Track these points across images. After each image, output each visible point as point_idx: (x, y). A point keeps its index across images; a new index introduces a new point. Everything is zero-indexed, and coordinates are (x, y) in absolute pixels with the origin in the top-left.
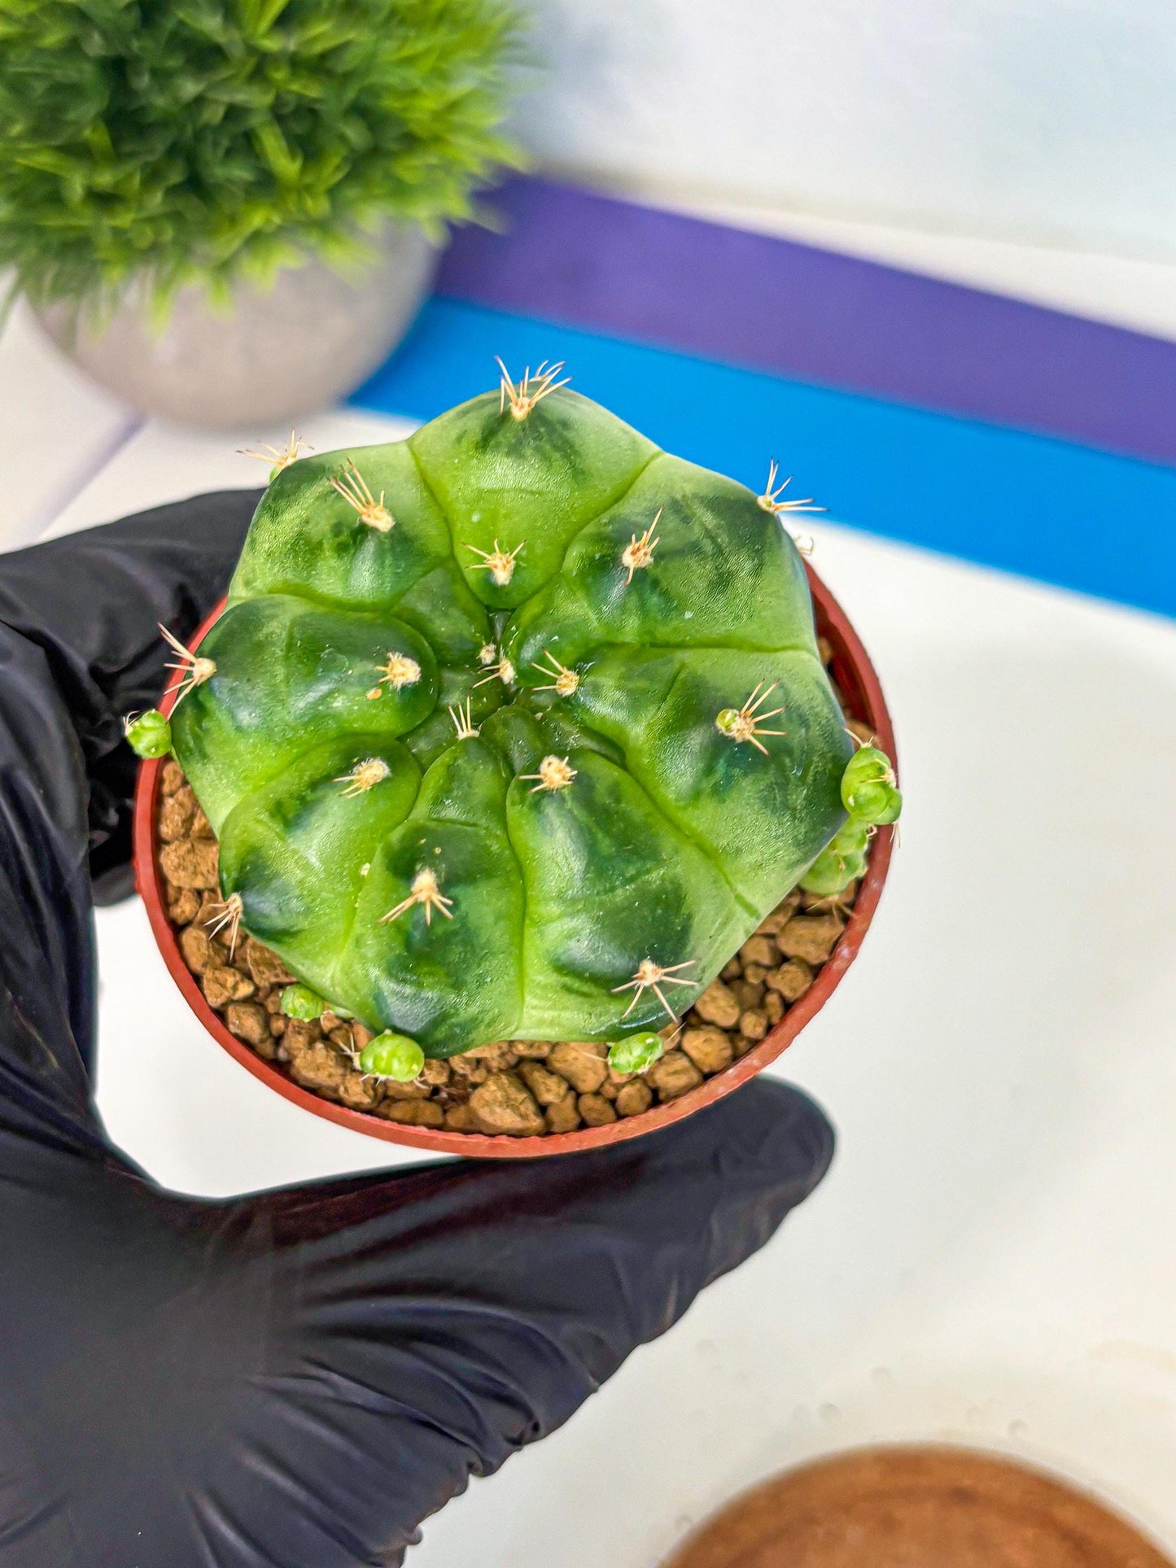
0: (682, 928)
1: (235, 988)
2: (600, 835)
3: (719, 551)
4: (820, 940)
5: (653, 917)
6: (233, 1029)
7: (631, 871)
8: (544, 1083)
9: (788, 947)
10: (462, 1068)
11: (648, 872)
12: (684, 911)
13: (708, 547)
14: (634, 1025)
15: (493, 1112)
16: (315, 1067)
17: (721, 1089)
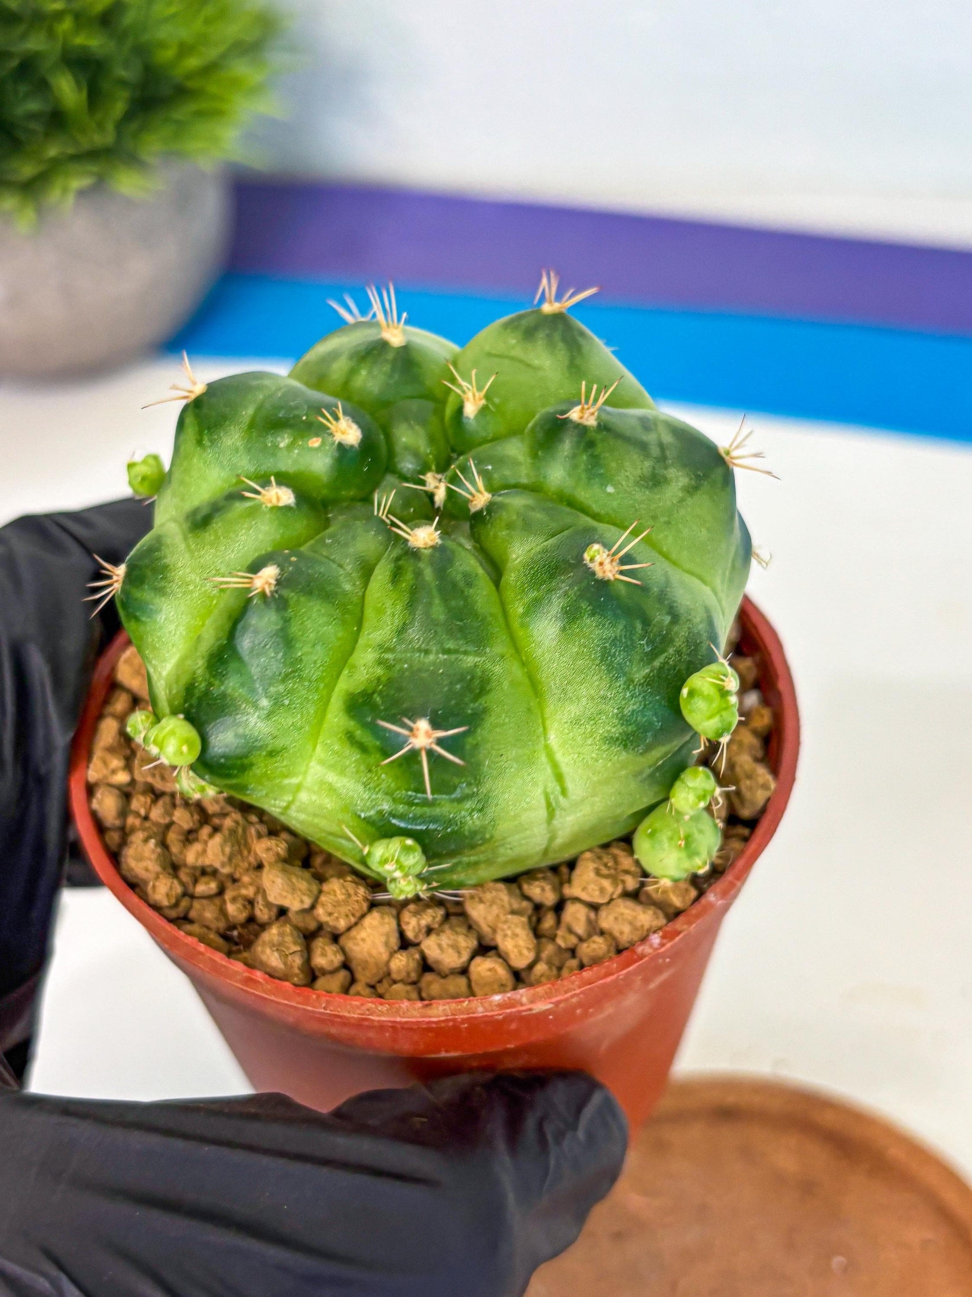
0: (472, 714)
1: (114, 772)
2: (437, 601)
3: (662, 459)
4: (639, 924)
5: (450, 690)
6: (95, 805)
7: (450, 645)
8: (323, 949)
9: (606, 921)
10: (261, 910)
11: (465, 653)
12: (483, 701)
13: (655, 451)
14: (402, 825)
15: (263, 952)
16: (140, 859)
17: (480, 1009)
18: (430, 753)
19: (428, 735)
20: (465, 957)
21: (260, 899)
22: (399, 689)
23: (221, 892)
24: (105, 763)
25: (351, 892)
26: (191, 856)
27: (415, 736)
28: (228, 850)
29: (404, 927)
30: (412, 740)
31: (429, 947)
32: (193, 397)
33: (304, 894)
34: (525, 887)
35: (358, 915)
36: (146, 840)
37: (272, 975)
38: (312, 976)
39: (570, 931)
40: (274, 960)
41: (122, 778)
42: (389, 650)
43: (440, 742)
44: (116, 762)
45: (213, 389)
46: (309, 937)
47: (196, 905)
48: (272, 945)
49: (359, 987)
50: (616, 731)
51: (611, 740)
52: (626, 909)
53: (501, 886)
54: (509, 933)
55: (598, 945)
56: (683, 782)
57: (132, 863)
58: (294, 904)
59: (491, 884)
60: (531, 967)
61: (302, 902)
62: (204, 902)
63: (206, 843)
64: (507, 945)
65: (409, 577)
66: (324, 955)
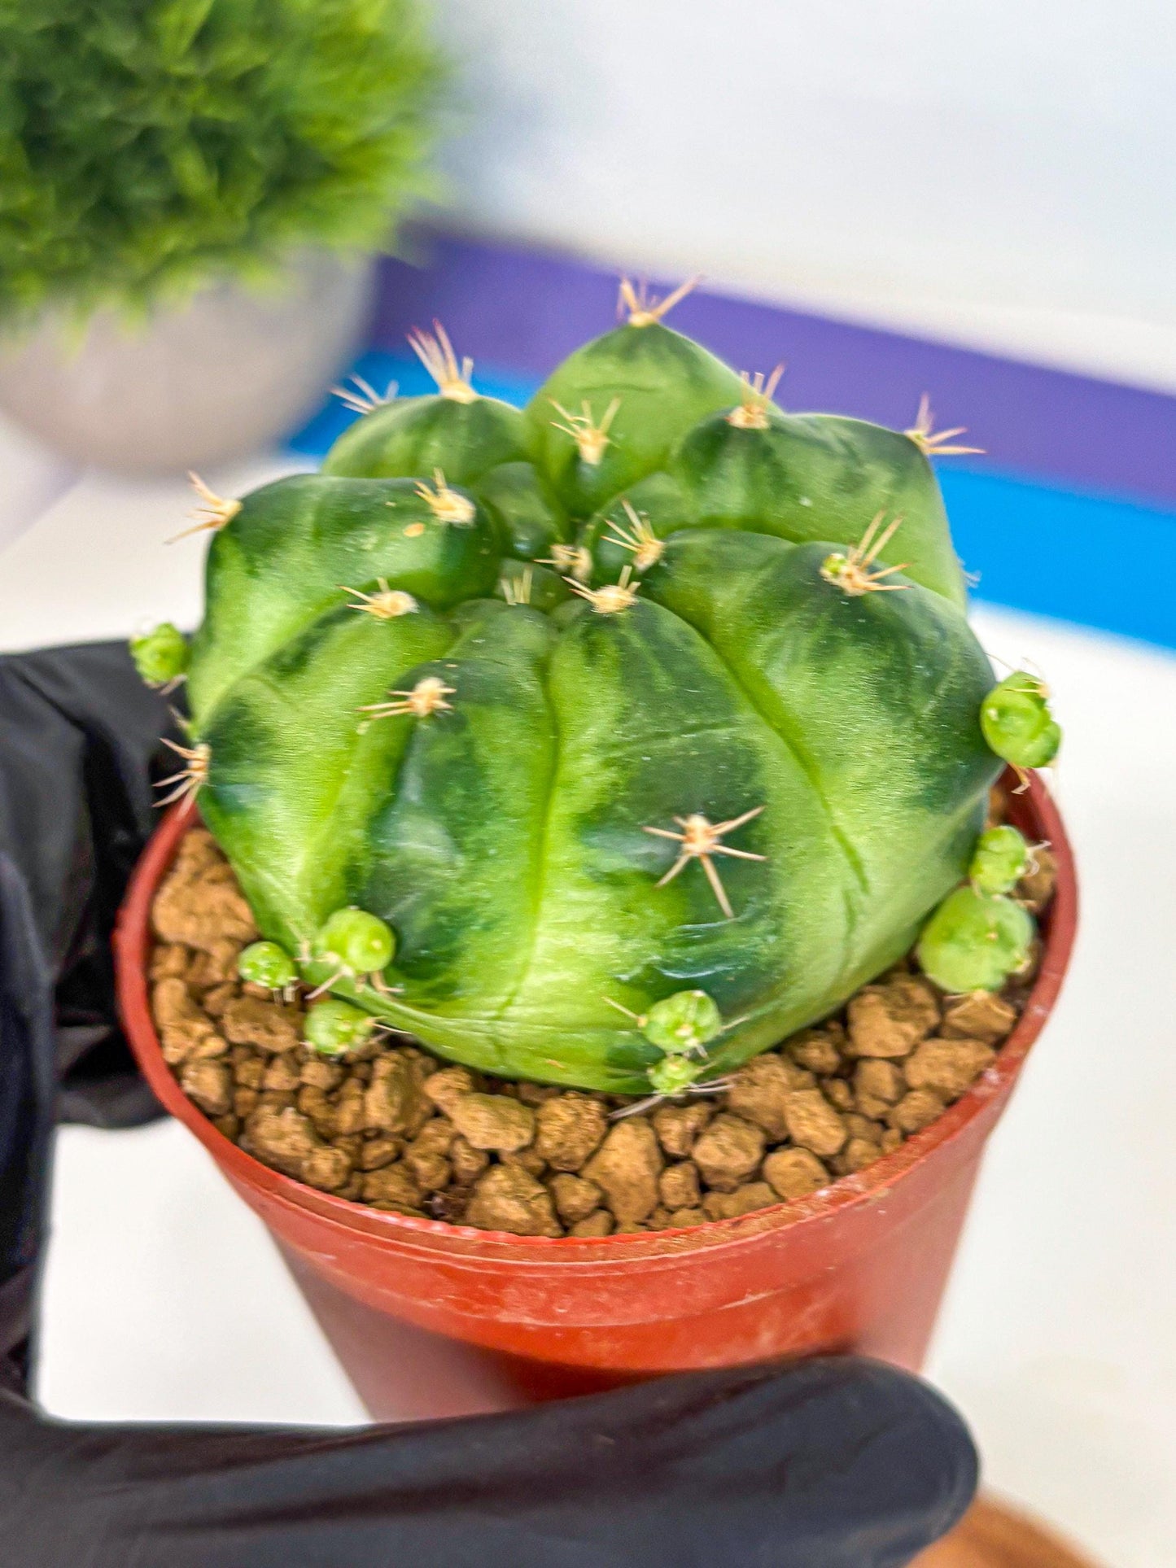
1: (202, 1040)
2: (658, 670)
3: (852, 456)
4: (963, 1064)
5: (714, 774)
6: (188, 1087)
7: (692, 721)
8: (568, 1187)
9: (918, 1073)
10: (467, 1160)
11: (714, 726)
12: (757, 780)
13: (840, 449)
14: (680, 976)
15: (495, 1206)
16: (281, 1136)
17: (808, 1212)
18: (715, 858)
19: (707, 834)
20: (757, 1154)
21: (460, 1148)
22: (650, 788)
23: (399, 1156)
24: (187, 1033)
25: (581, 1110)
26: (346, 1118)
27: (691, 840)
28: (397, 1099)
29: (664, 1138)
30: (688, 846)
31: (706, 1155)
32: (223, 519)
33: (521, 1127)
34: (799, 1052)
35: (597, 1137)
36: (279, 1113)
37: (516, 1230)
38: (565, 1223)
39: (876, 1097)
40: (513, 1211)
41: (215, 1045)
42: (615, 746)
43: (727, 839)
44: (201, 1028)
45: (251, 504)
46: (545, 1175)
47: (372, 1179)
48: (505, 1193)
49: (627, 1227)
50: (917, 787)
51: (914, 802)
52: (936, 1050)
53: (772, 1056)
54: (803, 1113)
55: (919, 1104)
56: (985, 849)
57: (271, 1145)
58: (508, 1141)
59: (758, 1058)
60: (843, 1150)
61: (520, 1137)
62: (380, 1172)
63: (362, 1098)
64: (802, 1129)
65: (611, 651)
66: (575, 1193)
